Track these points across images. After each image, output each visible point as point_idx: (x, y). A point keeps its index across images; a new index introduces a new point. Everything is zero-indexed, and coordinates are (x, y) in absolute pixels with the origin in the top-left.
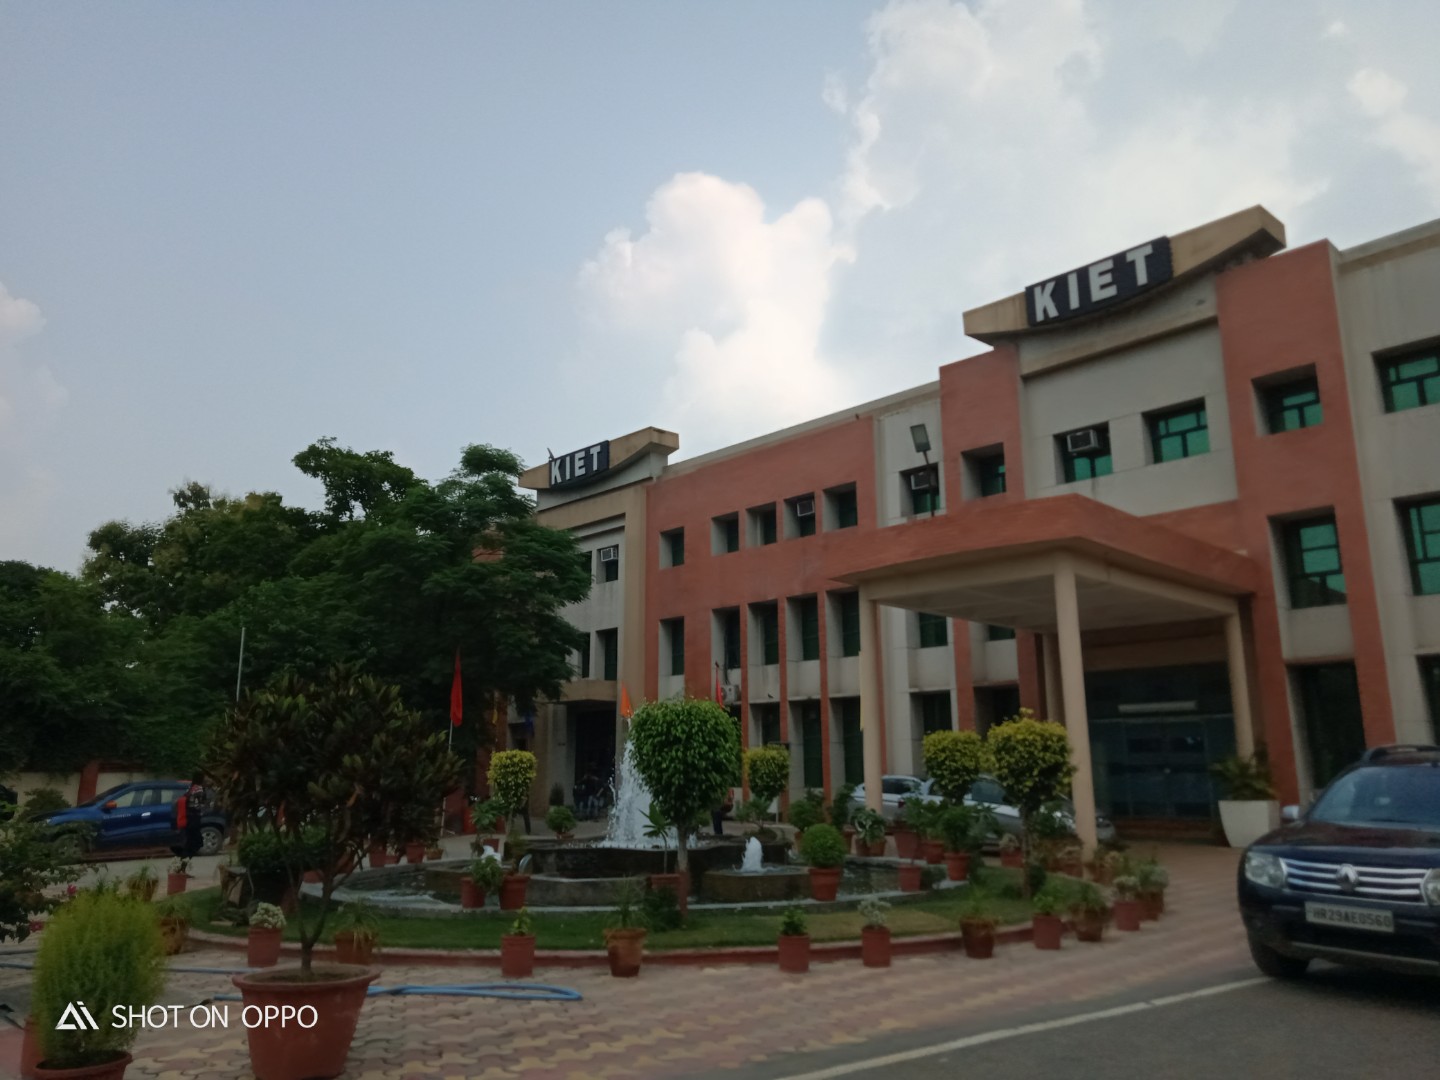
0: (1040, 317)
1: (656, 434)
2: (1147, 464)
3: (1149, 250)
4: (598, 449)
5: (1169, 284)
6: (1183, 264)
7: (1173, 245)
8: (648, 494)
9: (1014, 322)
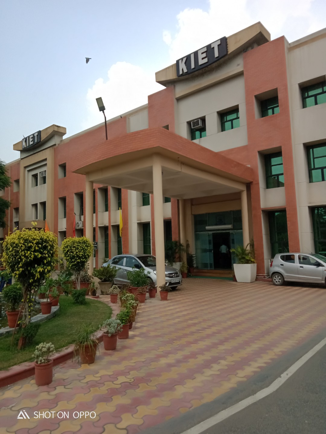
0: (181, 73)
1: (56, 127)
2: (218, 132)
3: (219, 43)
4: (37, 134)
5: (227, 57)
6: (232, 48)
7: (228, 40)
8: (55, 151)
9: (172, 76)
